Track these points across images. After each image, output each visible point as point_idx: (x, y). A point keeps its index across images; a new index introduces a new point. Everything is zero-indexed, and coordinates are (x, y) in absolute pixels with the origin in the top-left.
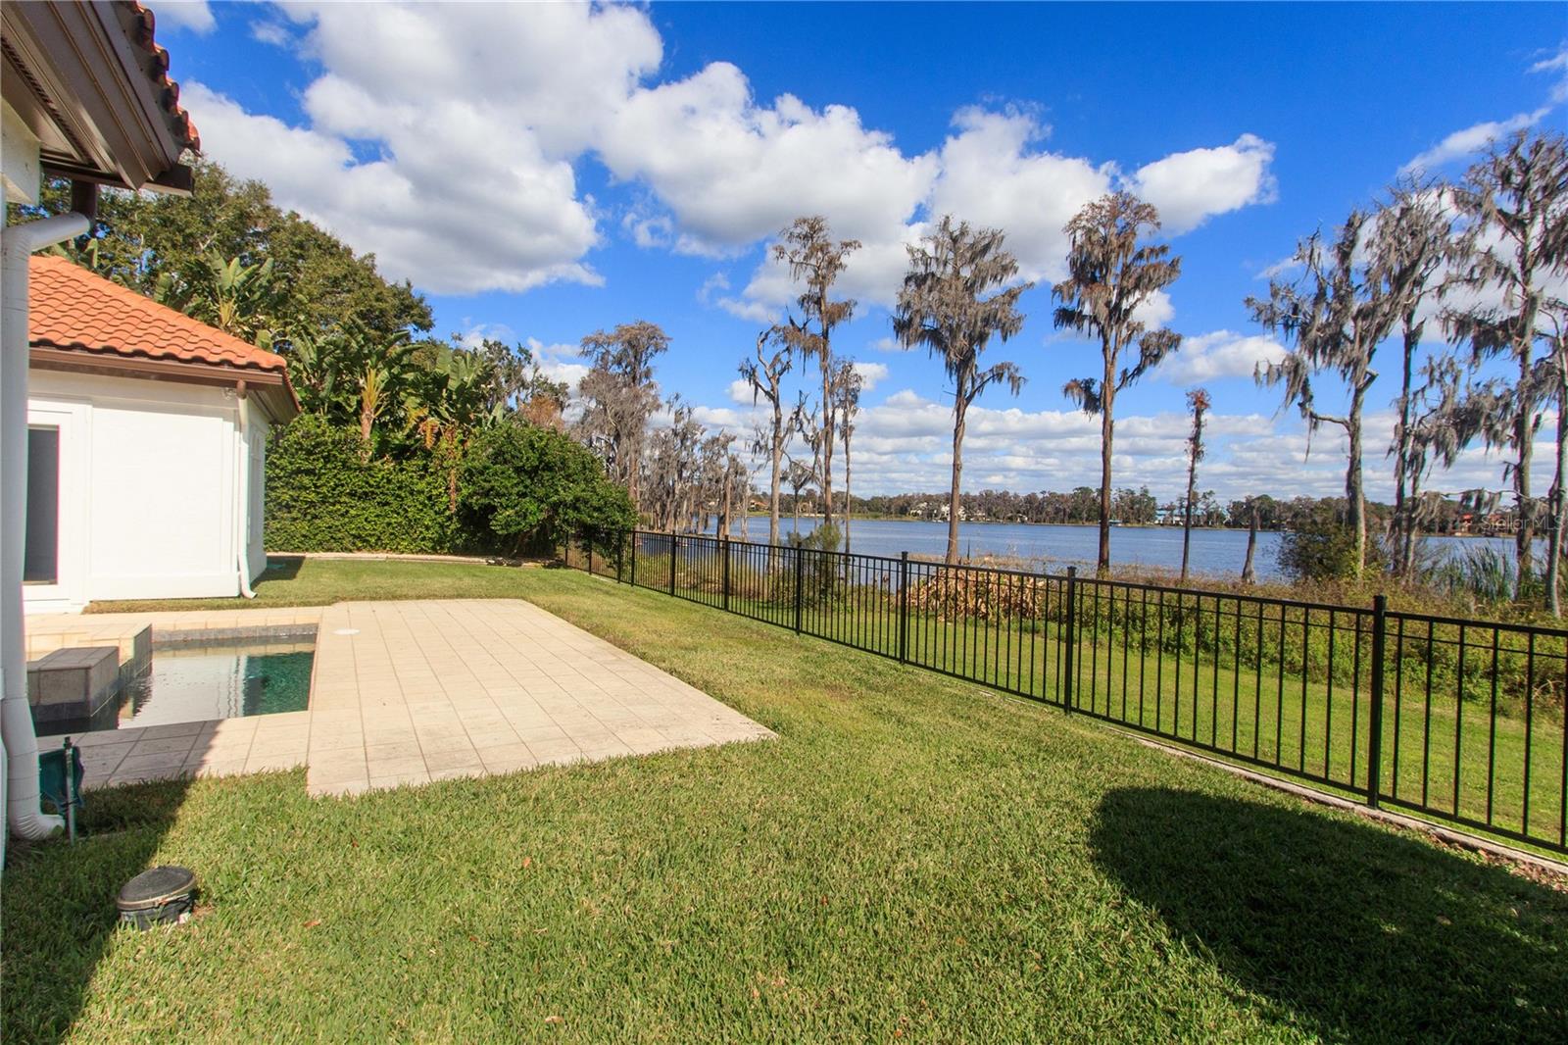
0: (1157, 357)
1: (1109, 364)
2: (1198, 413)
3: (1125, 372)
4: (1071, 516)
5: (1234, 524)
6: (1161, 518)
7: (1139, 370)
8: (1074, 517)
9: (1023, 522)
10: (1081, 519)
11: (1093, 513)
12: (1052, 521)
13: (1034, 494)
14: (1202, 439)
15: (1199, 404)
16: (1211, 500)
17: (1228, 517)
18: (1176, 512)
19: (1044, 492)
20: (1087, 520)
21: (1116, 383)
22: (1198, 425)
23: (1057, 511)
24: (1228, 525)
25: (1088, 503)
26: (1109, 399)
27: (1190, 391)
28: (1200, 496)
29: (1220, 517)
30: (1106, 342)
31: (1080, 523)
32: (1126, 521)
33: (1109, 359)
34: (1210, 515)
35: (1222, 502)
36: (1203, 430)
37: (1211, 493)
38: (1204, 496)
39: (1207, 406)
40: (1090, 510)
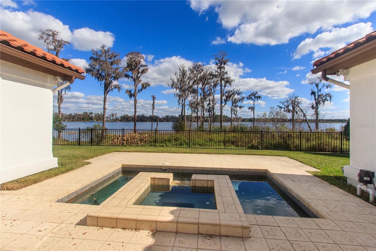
0: (145, 87)
1: (136, 88)
2: (154, 100)
3: (139, 90)
4: (83, 119)
5: (121, 121)
6: (105, 120)
7: (141, 90)
8: (83, 120)
9: (68, 121)
10: (85, 120)
11: (88, 119)
12: (77, 121)
13: (71, 114)
14: (154, 105)
15: (154, 98)
16: (116, 115)
17: (120, 119)
18: (109, 118)
19: (74, 113)
20: (87, 120)
21: (137, 92)
22: (154, 102)
23: (78, 118)
24: (120, 121)
25: (87, 116)
26: (136, 95)
27: (152, 95)
28: (114, 115)
29: (118, 119)
30: (135, 83)
31: (85, 121)
32: (97, 120)
33: (136, 86)
34: (116, 119)
35: (119, 116)
36: (155, 103)
37: (116, 114)
38: (115, 115)
39: (155, 99)
40: (88, 118)
